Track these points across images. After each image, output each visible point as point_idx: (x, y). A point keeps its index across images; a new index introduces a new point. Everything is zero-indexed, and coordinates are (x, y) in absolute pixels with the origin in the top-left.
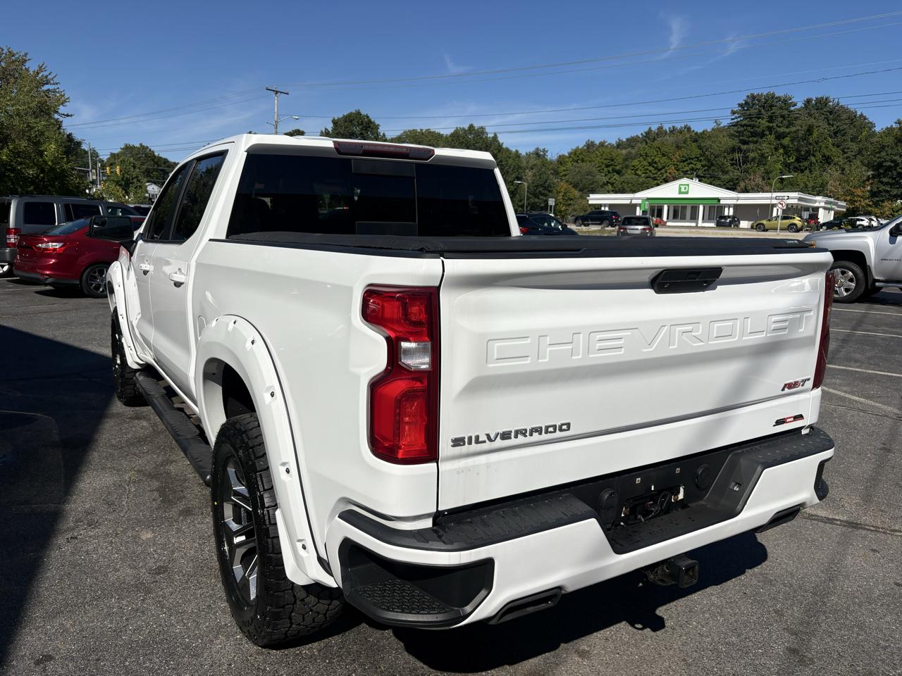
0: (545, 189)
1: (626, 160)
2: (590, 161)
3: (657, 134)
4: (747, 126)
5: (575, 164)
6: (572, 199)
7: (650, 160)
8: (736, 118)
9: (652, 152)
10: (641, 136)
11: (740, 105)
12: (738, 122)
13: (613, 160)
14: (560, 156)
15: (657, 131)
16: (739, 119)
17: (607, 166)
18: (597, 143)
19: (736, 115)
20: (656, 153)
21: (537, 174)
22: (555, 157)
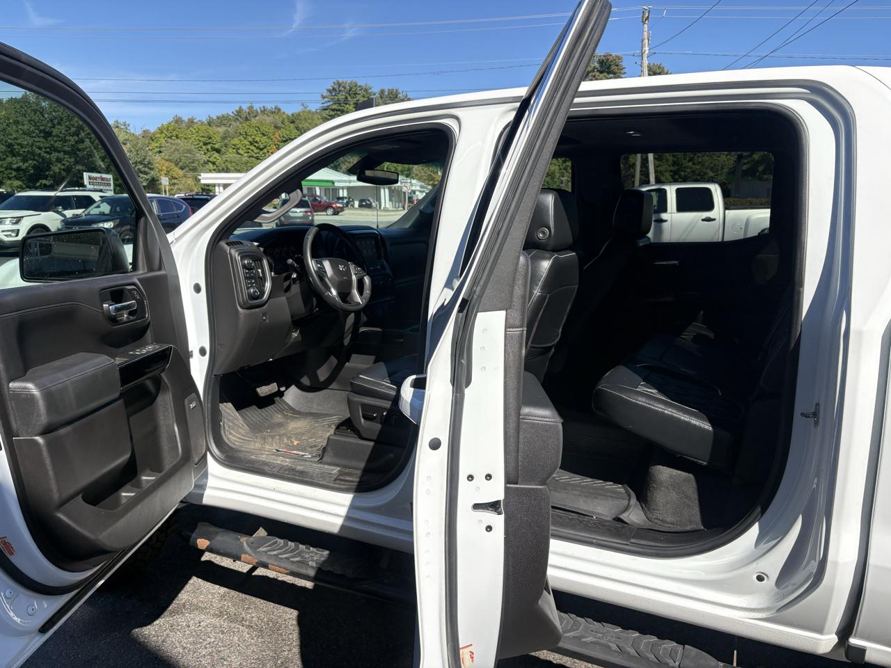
0: (145, 166)
1: (224, 138)
2: (186, 138)
3: (249, 113)
4: (337, 110)
5: (170, 140)
6: (176, 178)
7: (251, 140)
8: (326, 102)
9: (251, 131)
10: (232, 114)
11: (329, 91)
12: (328, 106)
13: (210, 138)
14: (144, 131)
15: (248, 111)
16: (329, 104)
17: (205, 144)
18: (186, 119)
19: (326, 99)
20: (255, 132)
21: (133, 149)
22: (138, 132)
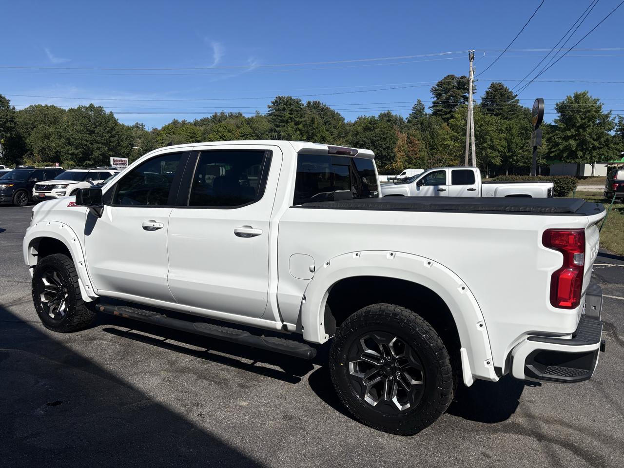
1: (203, 134)
2: (179, 134)
3: (221, 117)
4: (278, 116)
5: (169, 135)
7: (220, 135)
8: (271, 110)
9: (221, 129)
10: (210, 118)
11: (272, 103)
12: (272, 113)
13: (195, 134)
14: (154, 129)
15: (220, 116)
16: (273, 111)
17: (191, 138)
18: (180, 121)
19: (271, 109)
20: (224, 130)
21: (145, 141)
22: (150, 130)
